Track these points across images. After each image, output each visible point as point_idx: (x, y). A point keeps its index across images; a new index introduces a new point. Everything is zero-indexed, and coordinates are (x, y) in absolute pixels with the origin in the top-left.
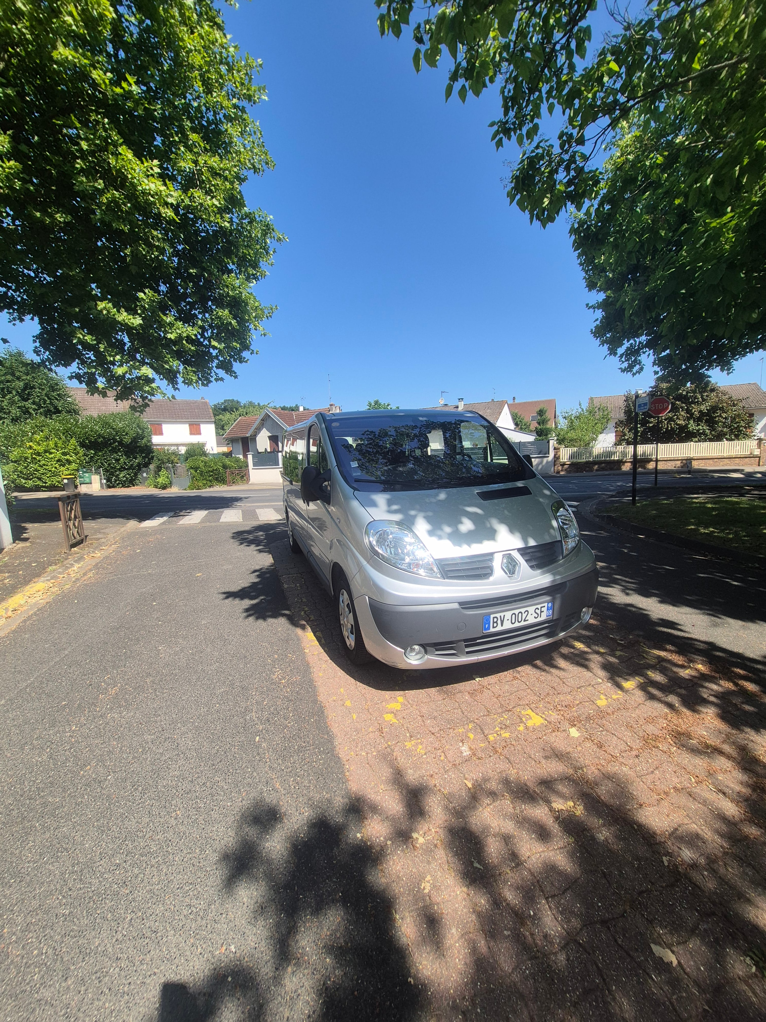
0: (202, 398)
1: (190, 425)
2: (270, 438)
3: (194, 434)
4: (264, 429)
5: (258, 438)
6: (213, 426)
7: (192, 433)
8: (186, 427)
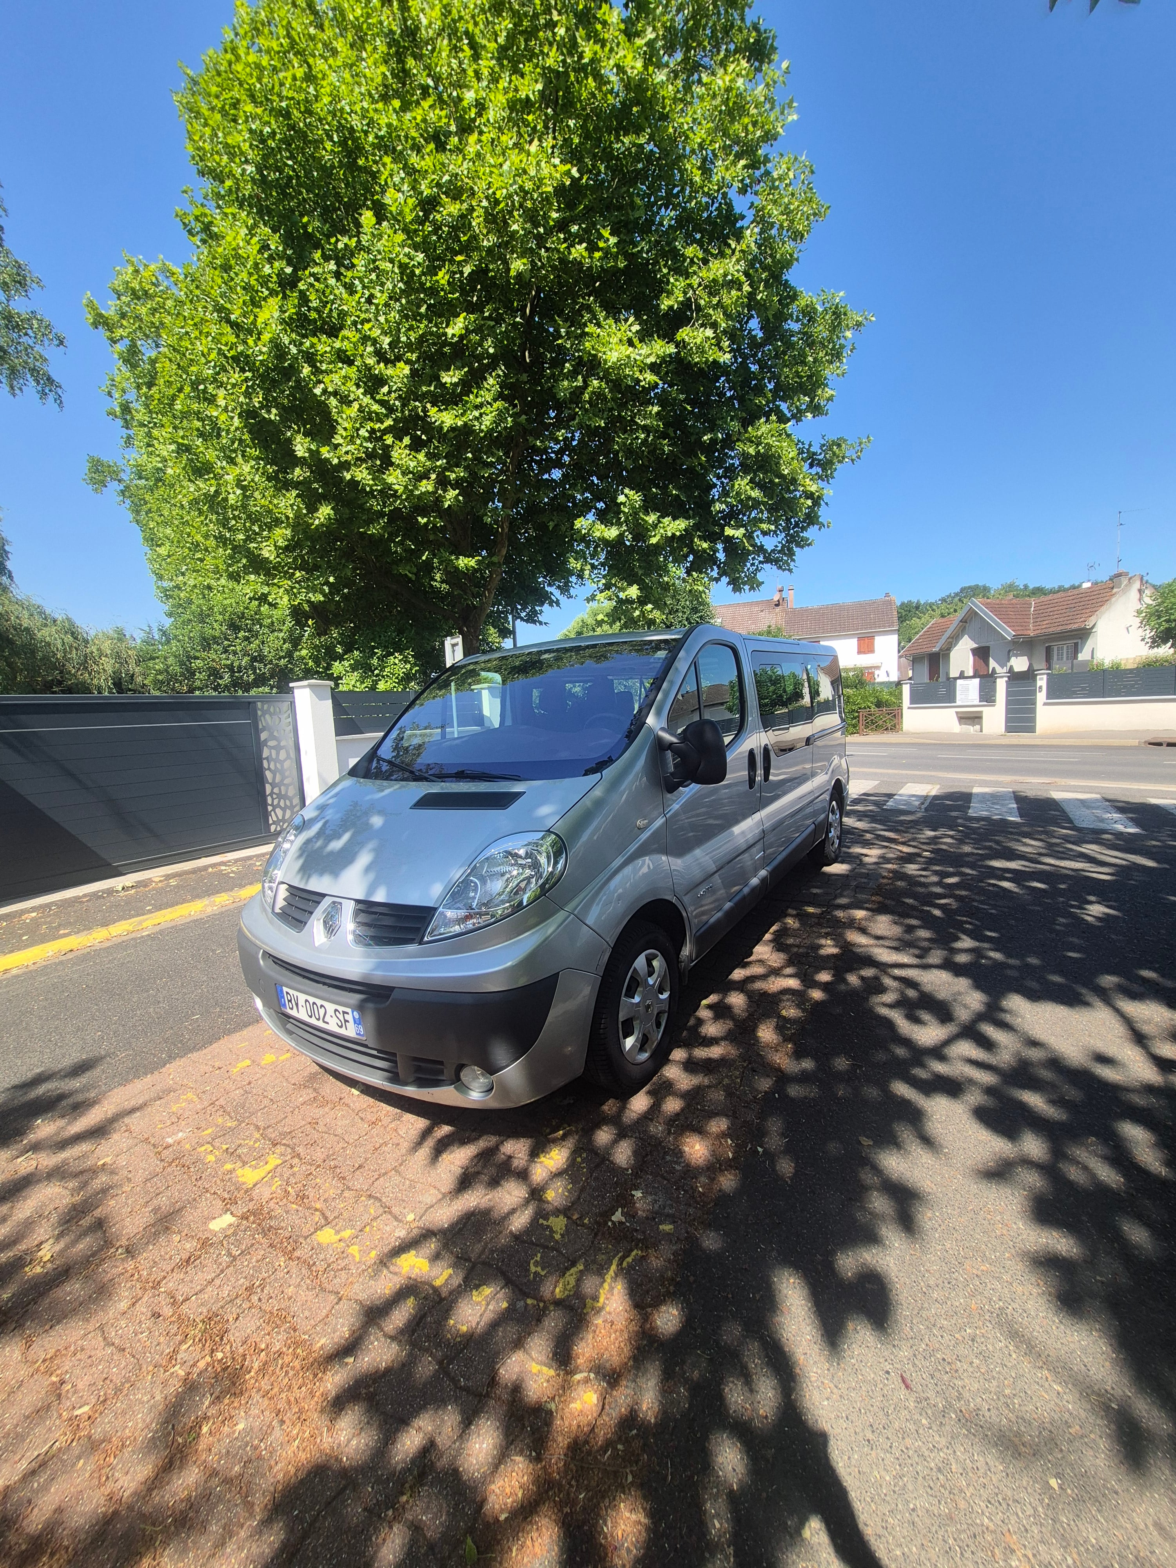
0: (887, 595)
1: (860, 639)
2: (975, 651)
3: (864, 653)
4: (966, 636)
5: (954, 654)
6: (894, 639)
7: (860, 652)
8: (854, 641)
